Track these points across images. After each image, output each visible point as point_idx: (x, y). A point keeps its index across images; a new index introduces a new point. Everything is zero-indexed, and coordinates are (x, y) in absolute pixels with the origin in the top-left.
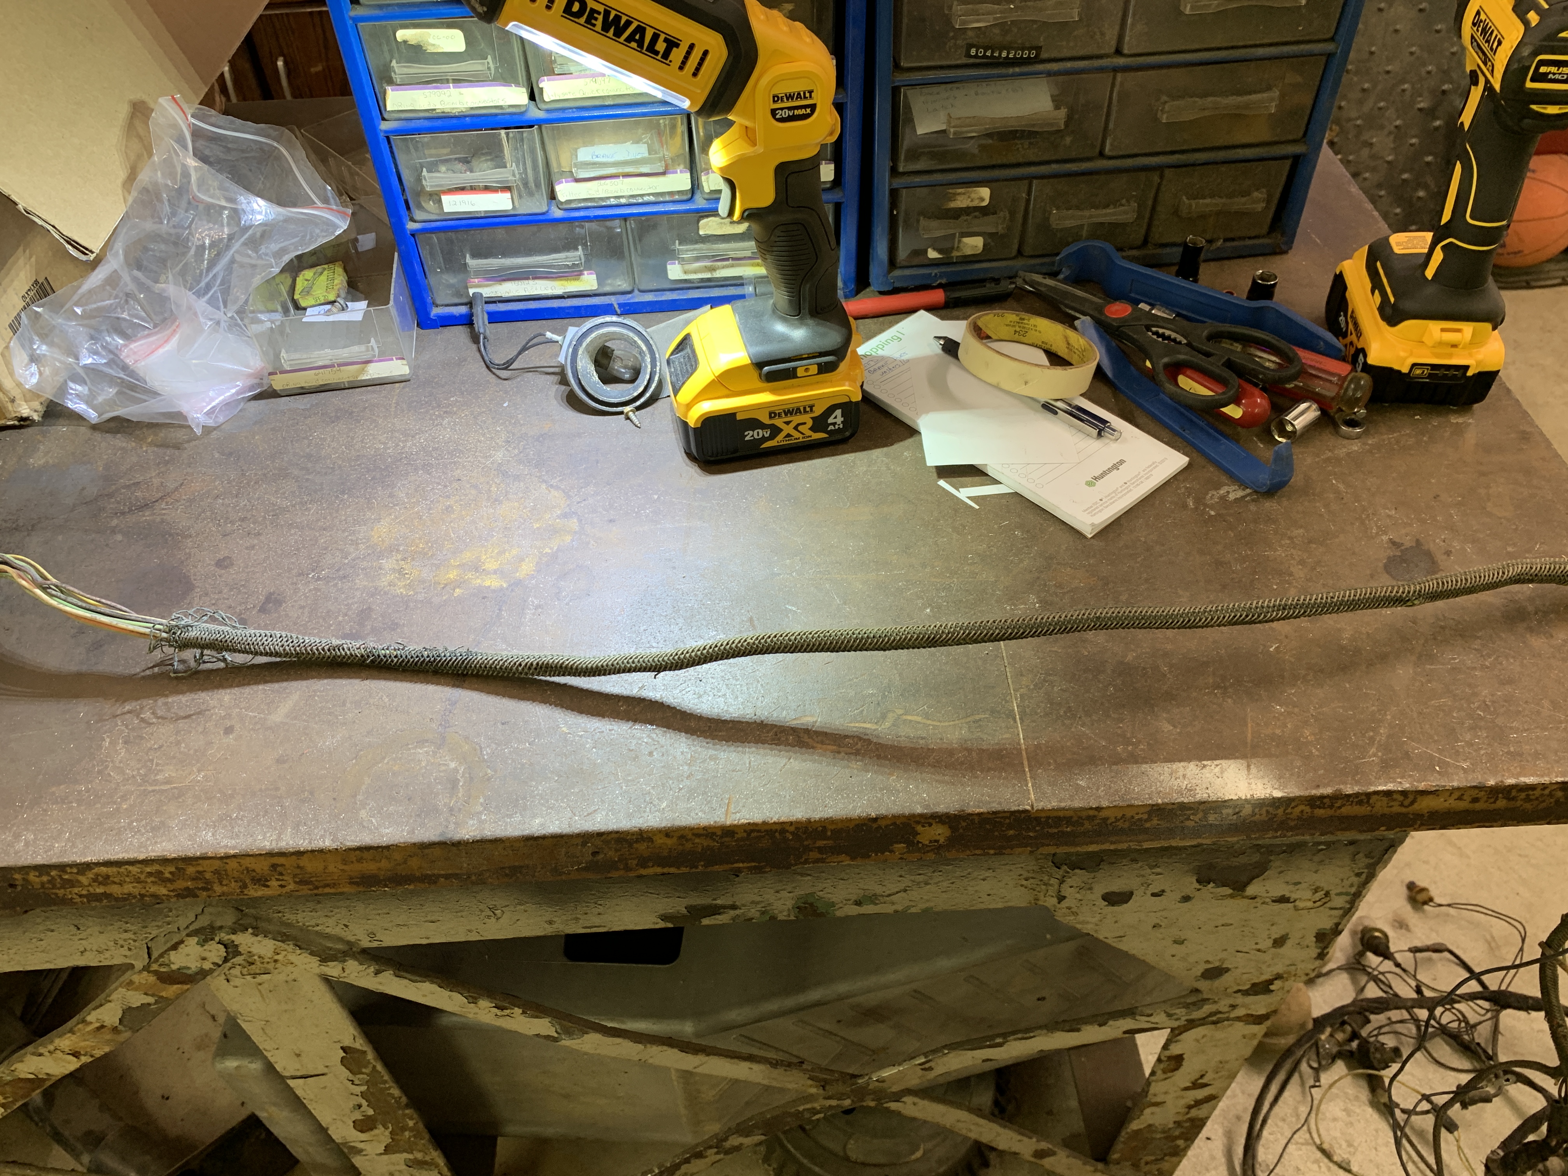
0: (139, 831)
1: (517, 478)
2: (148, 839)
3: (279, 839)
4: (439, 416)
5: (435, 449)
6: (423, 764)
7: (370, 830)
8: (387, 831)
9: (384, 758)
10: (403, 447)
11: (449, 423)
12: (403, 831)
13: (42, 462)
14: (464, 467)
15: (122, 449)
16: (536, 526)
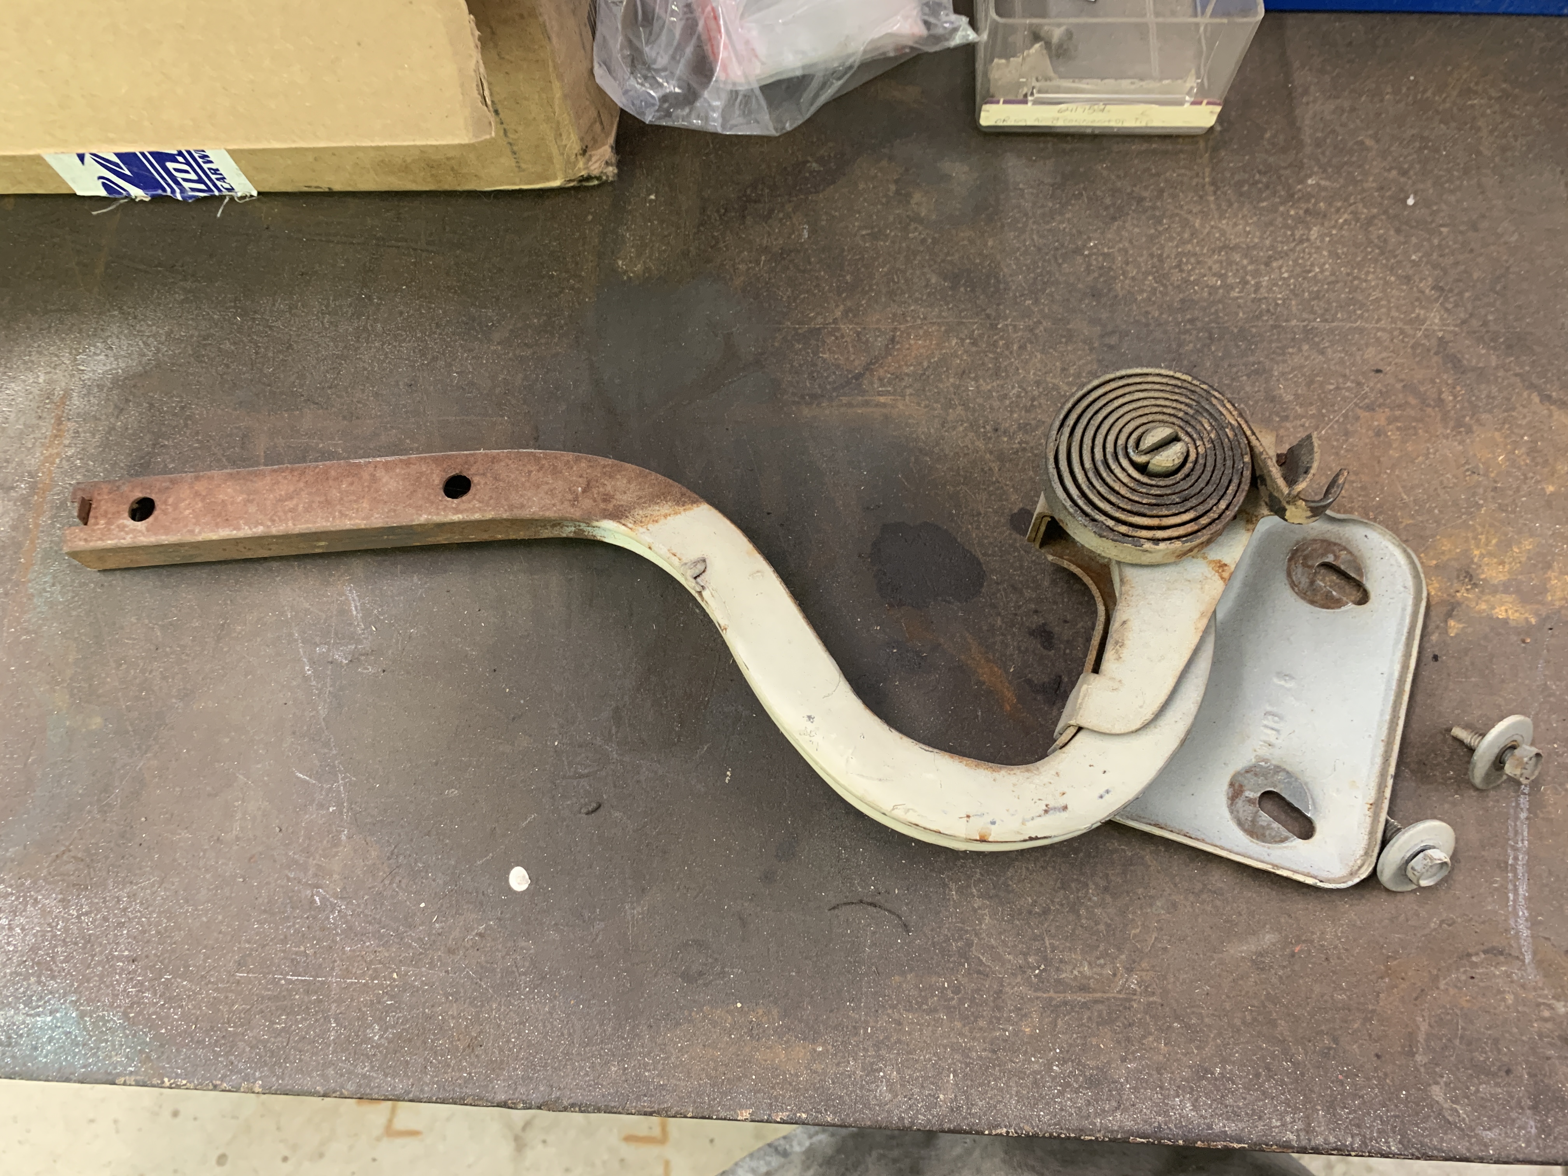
0: (1068, 1084)
1: (1481, 374)
2: (1089, 1104)
3: (1308, 1130)
4: (1299, 220)
5: (1317, 296)
6: (1510, 999)
7: (1462, 1130)
8: (1490, 1135)
9: (1435, 979)
10: (1258, 287)
11: (1322, 236)
12: (1516, 1138)
13: (639, 267)
14: (1378, 340)
15: (765, 250)
16: (1550, 489)
